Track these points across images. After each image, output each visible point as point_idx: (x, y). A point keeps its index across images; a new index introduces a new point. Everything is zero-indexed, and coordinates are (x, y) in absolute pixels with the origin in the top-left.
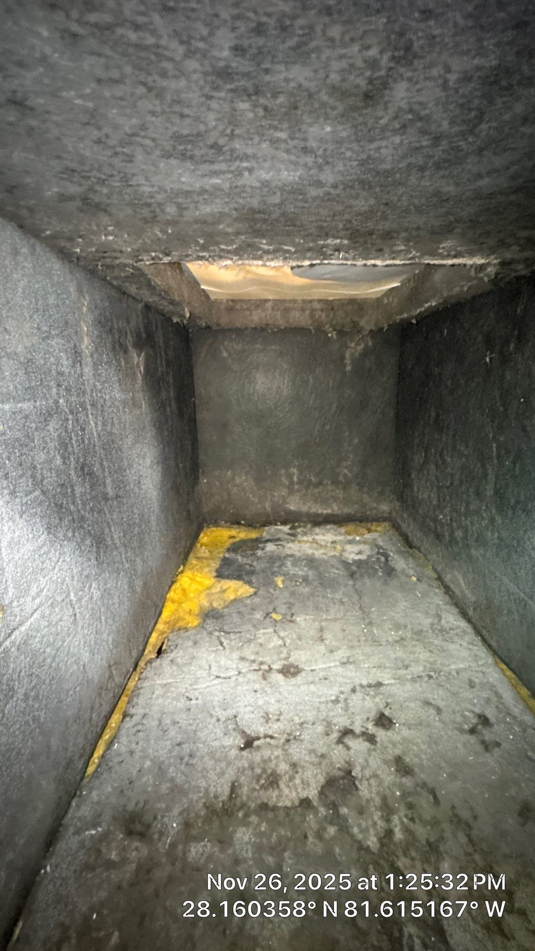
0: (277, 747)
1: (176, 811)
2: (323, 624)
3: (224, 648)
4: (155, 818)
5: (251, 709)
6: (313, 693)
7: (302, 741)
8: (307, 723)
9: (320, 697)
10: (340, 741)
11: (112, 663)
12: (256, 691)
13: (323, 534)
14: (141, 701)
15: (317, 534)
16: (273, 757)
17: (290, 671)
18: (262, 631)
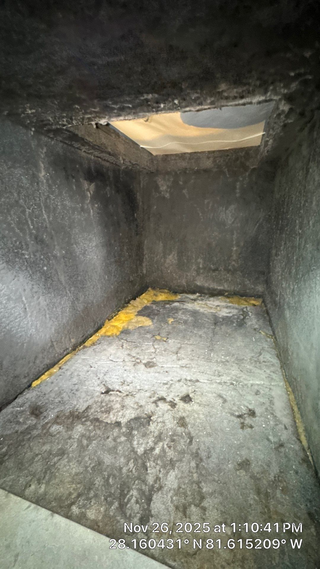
0: (120, 396)
1: (56, 410)
3: (123, 348)
5: (118, 377)
6: (156, 377)
7: (134, 397)
8: (143, 390)
9: (158, 380)
10: (155, 402)
11: (53, 340)
12: (125, 370)
13: (214, 301)
14: (70, 363)
15: (210, 301)
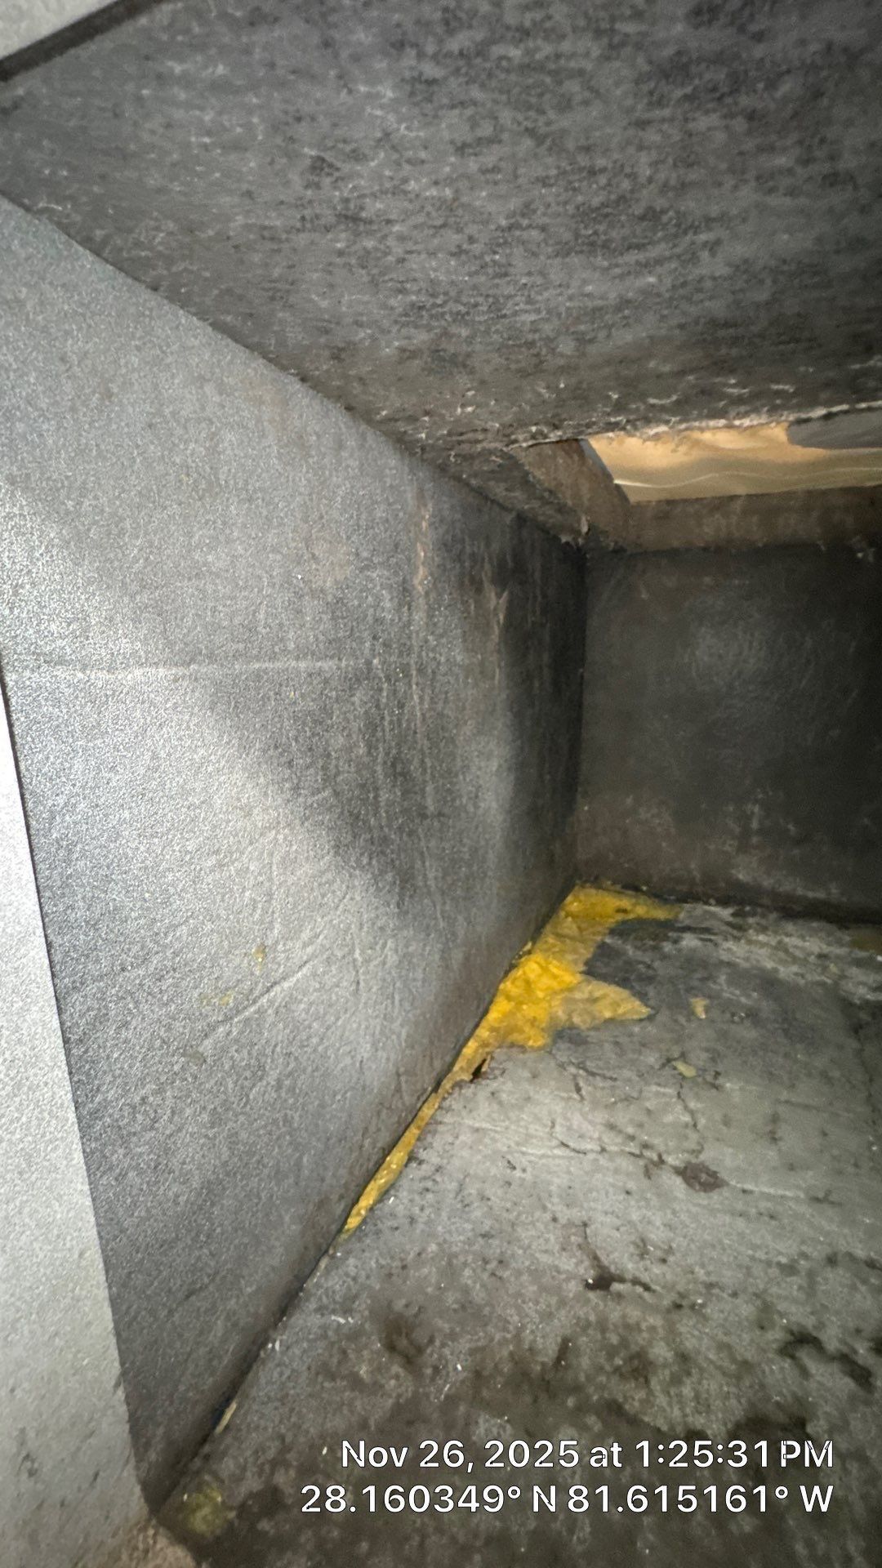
0: (655, 1309)
1: (464, 1344)
2: (781, 1109)
3: (582, 1098)
4: (431, 1341)
5: (615, 1221)
6: (741, 1235)
7: (705, 1318)
8: (722, 1289)
9: (755, 1247)
10: (787, 1351)
11: (402, 1070)
12: (628, 1193)
13: (803, 937)
14: (438, 1142)
15: (788, 935)
16: (644, 1326)
17: (700, 1177)
18: (654, 1088)
